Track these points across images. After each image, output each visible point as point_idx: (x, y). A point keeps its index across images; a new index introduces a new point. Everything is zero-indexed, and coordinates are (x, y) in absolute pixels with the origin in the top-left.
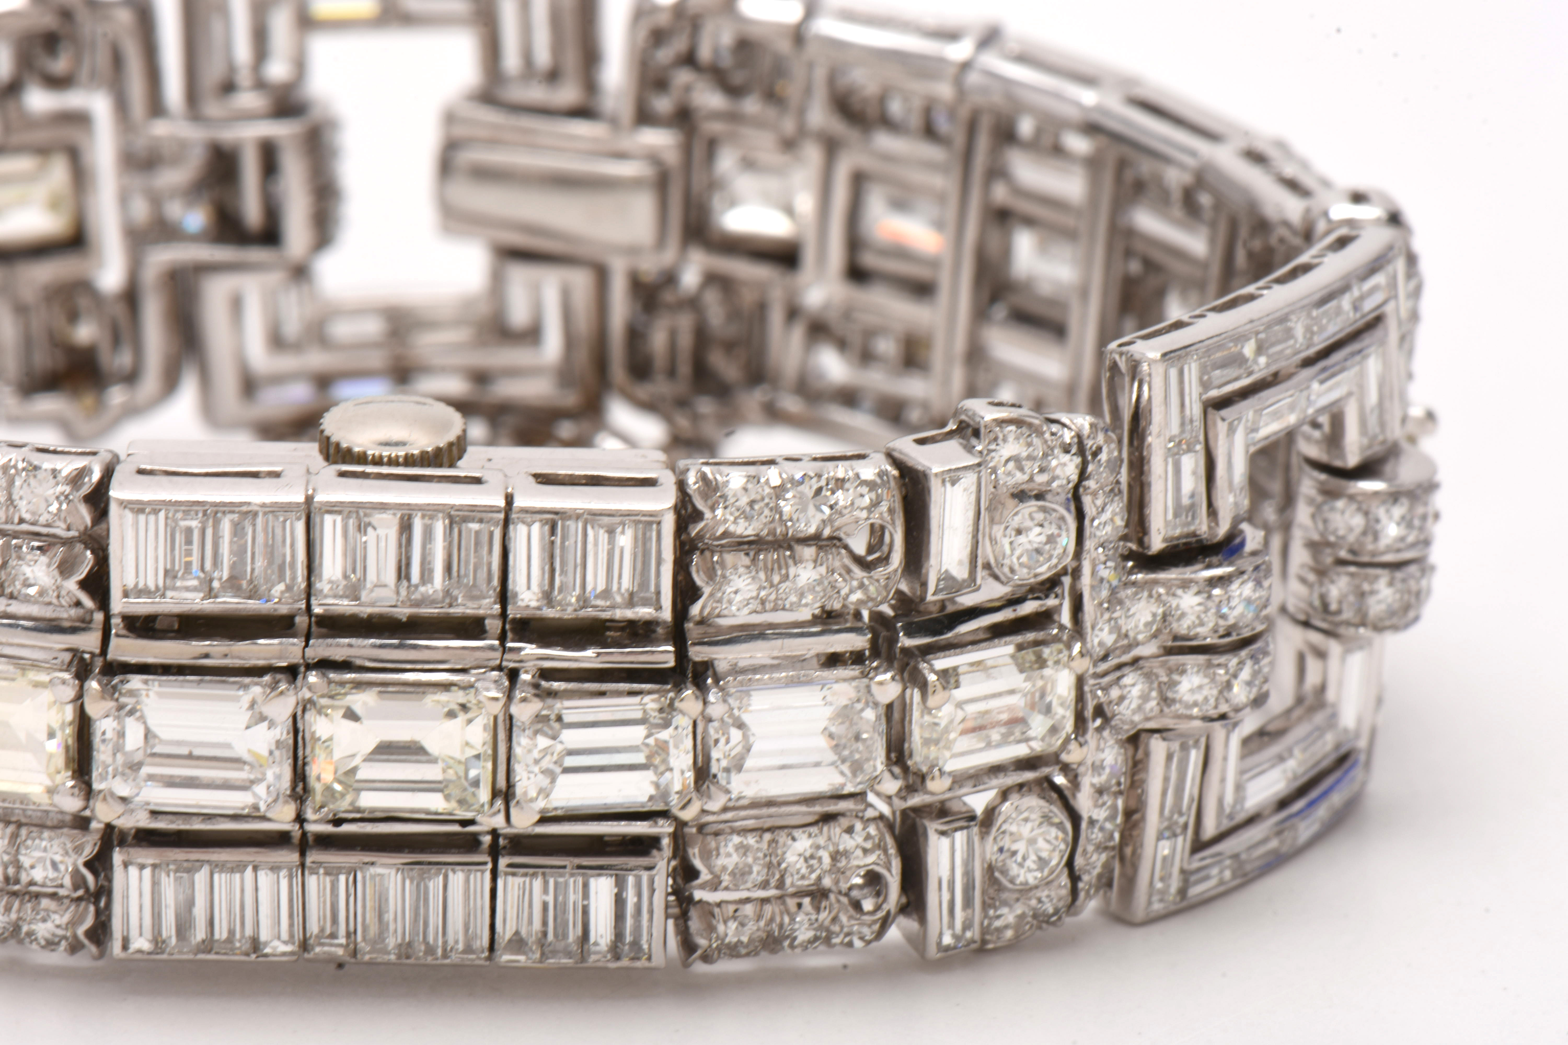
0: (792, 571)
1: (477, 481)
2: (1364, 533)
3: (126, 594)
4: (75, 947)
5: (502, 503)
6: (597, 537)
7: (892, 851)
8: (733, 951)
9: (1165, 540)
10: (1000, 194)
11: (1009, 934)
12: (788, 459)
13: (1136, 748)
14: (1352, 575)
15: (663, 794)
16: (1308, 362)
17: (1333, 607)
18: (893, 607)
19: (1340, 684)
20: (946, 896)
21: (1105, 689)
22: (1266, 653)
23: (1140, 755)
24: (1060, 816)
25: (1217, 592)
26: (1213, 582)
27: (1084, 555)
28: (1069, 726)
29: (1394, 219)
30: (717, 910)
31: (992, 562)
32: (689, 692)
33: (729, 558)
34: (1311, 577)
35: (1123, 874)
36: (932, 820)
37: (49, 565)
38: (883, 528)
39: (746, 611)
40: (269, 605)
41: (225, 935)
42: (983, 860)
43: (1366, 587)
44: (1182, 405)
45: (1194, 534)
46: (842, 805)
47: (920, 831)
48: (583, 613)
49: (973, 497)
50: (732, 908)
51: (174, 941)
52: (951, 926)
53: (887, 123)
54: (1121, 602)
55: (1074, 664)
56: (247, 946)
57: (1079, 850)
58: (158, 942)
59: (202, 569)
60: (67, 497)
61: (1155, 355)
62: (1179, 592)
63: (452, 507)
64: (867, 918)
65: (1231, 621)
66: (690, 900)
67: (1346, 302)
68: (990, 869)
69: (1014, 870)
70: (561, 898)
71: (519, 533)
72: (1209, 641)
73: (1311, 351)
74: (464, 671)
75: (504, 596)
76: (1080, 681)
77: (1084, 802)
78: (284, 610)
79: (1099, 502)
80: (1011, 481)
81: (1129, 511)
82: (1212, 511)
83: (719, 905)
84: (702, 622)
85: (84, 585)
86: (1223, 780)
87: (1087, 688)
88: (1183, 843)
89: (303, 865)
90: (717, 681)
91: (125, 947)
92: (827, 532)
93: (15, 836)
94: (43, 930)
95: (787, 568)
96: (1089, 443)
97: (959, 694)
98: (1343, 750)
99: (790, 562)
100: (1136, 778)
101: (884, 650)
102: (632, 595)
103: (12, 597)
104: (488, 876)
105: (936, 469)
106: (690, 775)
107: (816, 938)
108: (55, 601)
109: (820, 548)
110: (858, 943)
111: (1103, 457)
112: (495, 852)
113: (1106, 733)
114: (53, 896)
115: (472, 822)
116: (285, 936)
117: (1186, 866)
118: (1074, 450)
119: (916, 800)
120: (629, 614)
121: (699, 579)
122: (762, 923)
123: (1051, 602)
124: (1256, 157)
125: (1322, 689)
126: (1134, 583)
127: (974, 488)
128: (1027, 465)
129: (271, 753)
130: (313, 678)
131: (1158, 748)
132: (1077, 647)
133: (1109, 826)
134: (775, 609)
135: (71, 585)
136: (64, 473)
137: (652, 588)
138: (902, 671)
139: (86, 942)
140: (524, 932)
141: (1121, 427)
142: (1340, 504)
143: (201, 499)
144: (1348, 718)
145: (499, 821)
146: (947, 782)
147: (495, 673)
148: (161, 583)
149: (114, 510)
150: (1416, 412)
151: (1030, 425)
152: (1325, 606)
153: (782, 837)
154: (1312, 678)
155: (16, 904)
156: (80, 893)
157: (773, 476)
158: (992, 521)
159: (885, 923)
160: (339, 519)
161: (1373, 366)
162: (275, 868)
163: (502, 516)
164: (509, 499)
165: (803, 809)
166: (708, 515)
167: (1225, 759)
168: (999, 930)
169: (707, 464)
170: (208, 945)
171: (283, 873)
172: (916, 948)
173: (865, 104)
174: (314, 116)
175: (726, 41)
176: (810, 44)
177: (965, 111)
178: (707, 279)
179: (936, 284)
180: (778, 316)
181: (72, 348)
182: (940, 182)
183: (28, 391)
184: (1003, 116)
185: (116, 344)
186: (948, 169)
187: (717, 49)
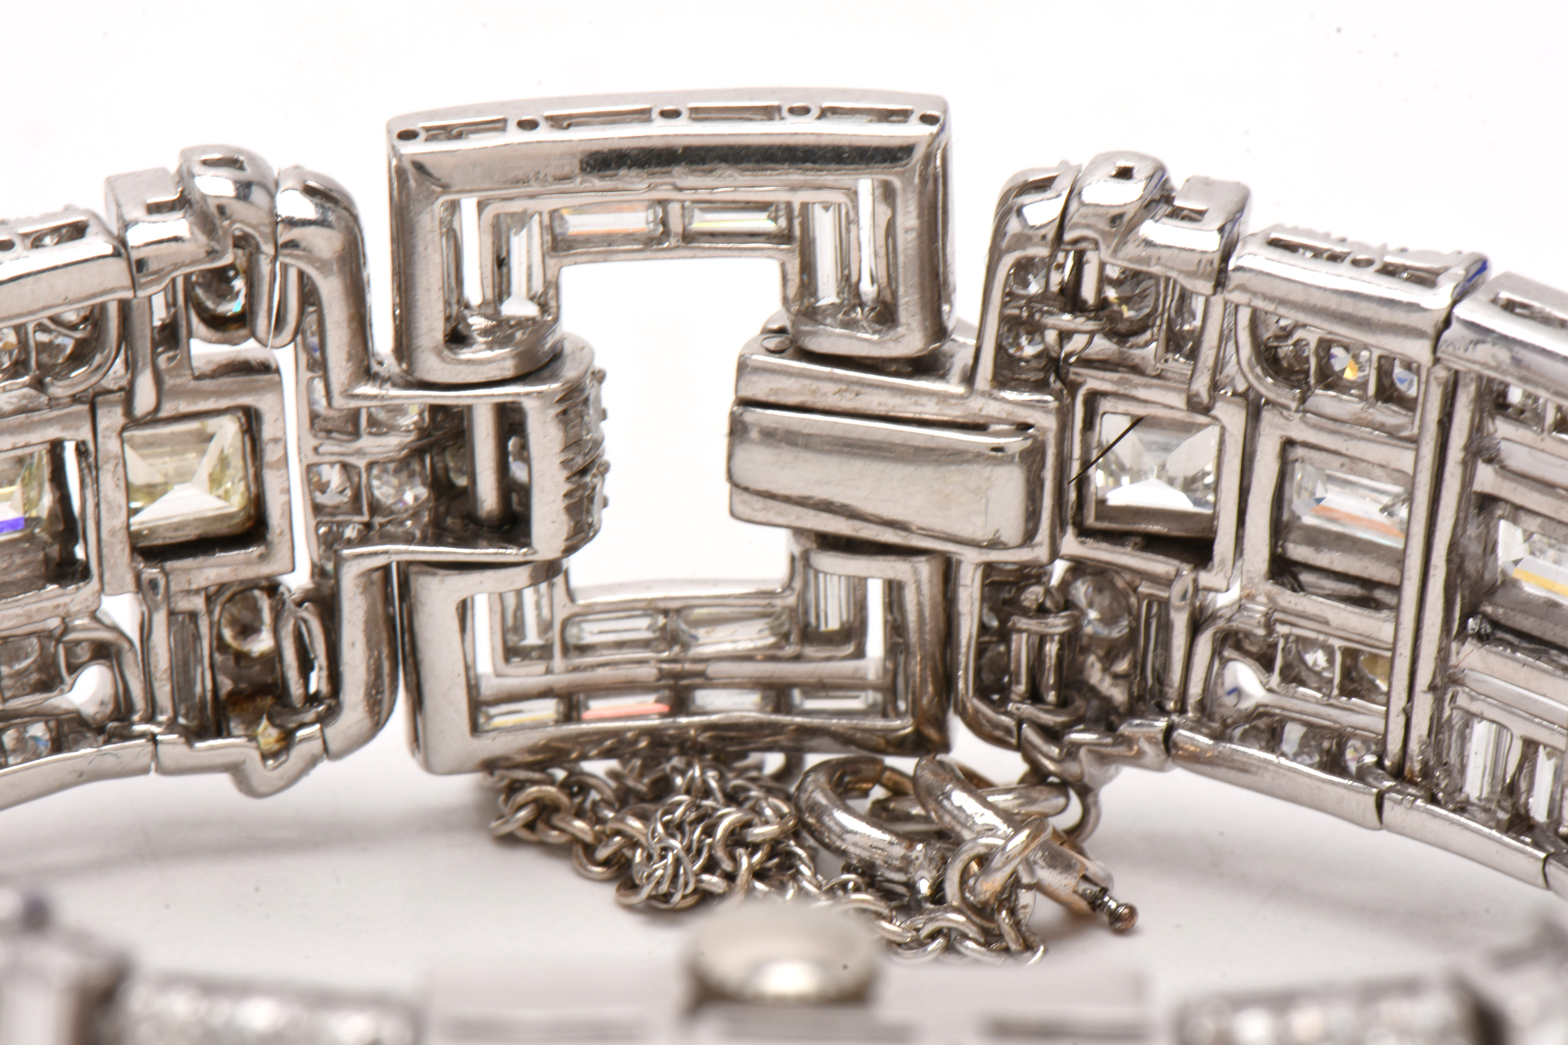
10: (1485, 477)
173: (1299, 357)
174: (570, 372)
175: (1113, 272)
176: (1235, 279)
177: (1441, 373)
178: (1079, 568)
179: (1396, 589)
180: (1180, 621)
181: (241, 657)
182: (1404, 459)
183: (193, 735)
184: (1490, 380)
185: (306, 666)
186: (1414, 441)
187: (1103, 280)
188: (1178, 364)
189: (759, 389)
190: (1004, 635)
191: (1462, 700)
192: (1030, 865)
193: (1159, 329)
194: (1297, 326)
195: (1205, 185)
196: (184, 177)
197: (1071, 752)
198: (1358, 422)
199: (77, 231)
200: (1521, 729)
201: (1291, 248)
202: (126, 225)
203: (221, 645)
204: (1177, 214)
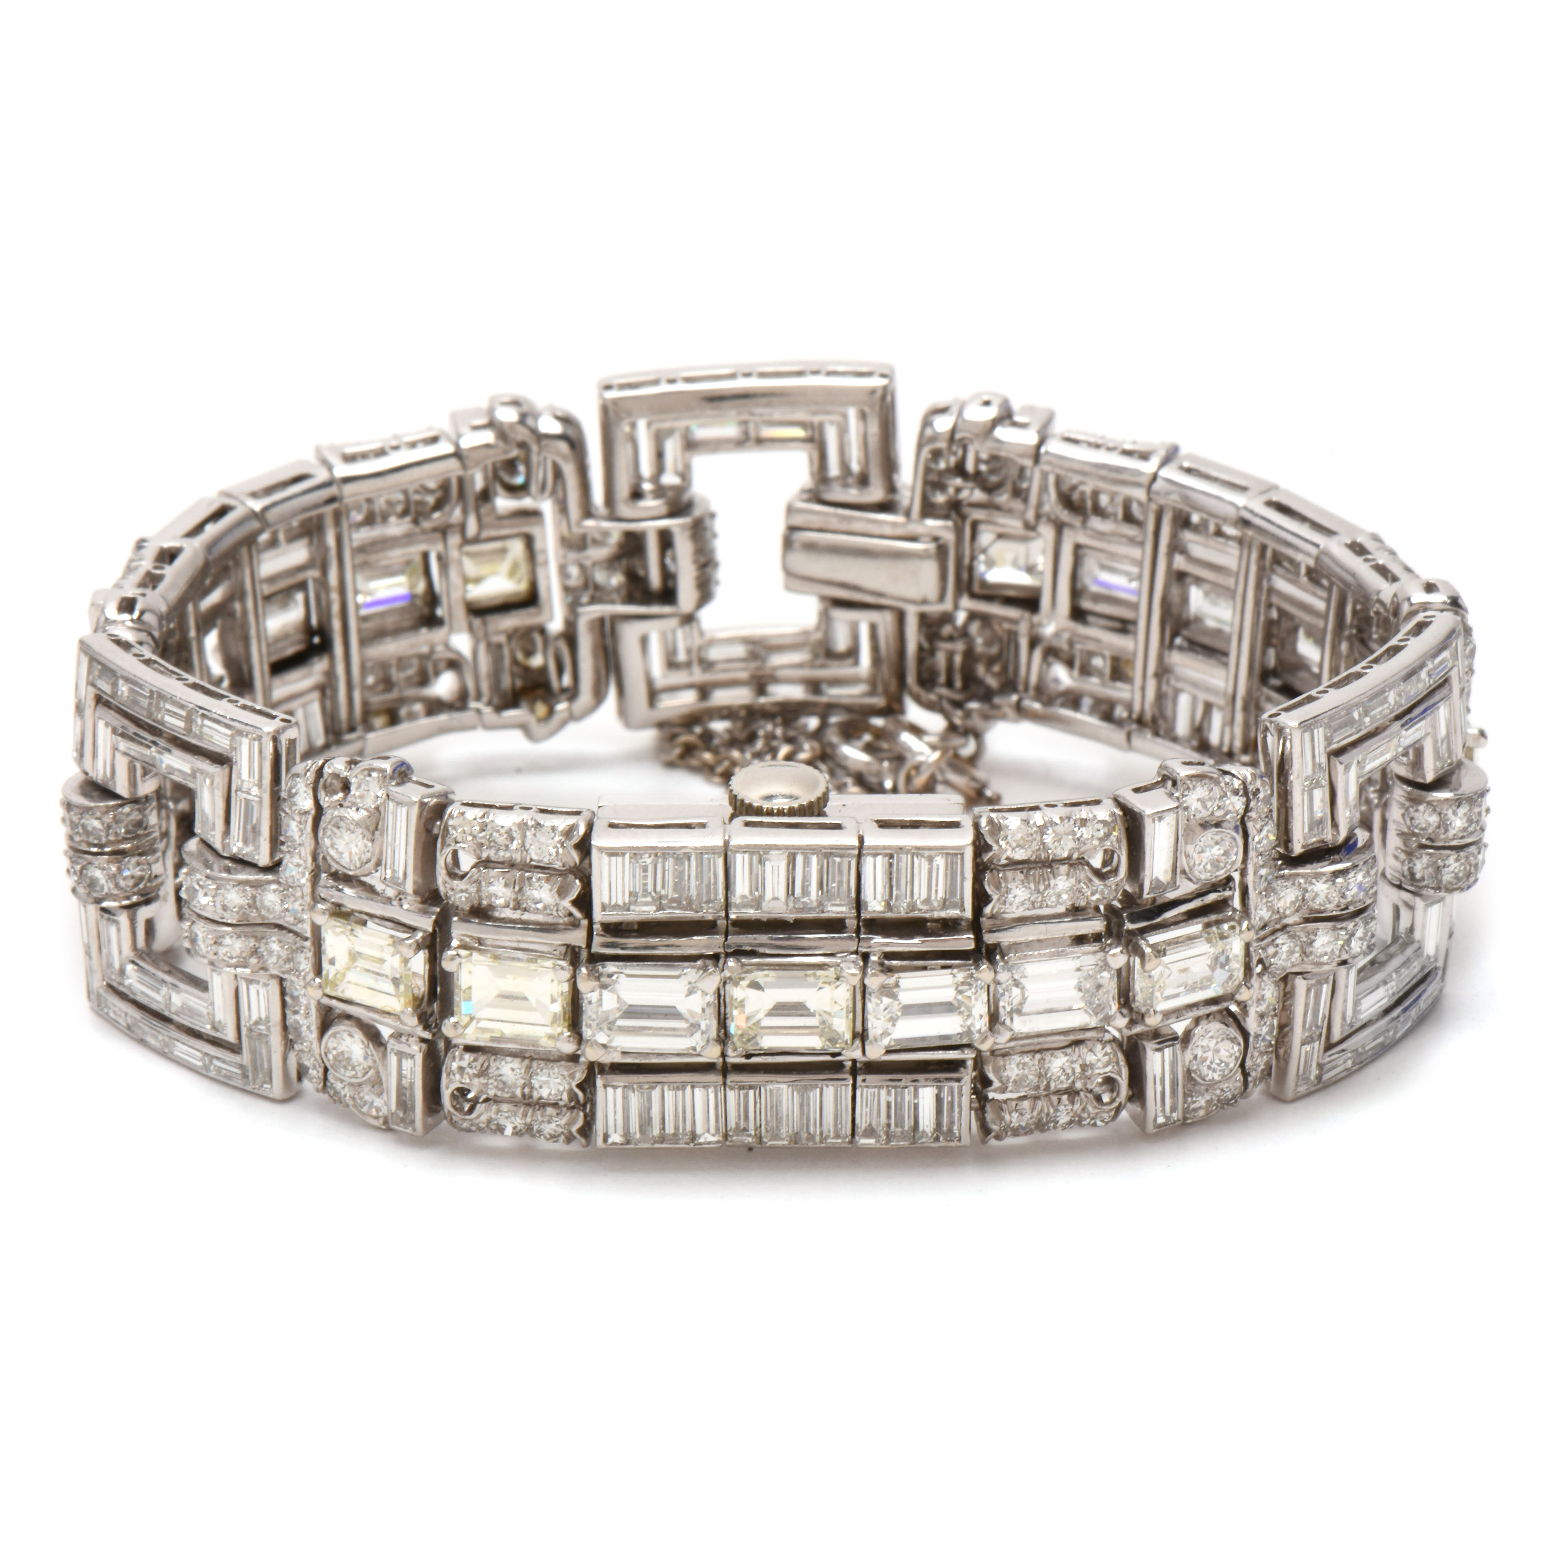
0: (1052, 882)
1: (838, 827)
2: (1438, 827)
3: (604, 908)
4: (570, 1139)
5: (856, 843)
6: (921, 865)
7: (1122, 1063)
8: (1016, 1132)
9: (1303, 847)
10: (1180, 562)
11: (1201, 1113)
12: (1047, 806)
13: (1286, 985)
14: (1430, 854)
15: (969, 1032)
16: (1398, 718)
17: (1418, 876)
18: (1120, 901)
19: (1424, 926)
20: (1159, 1088)
21: (1264, 949)
22: (1373, 918)
23: (1288, 988)
24: (1234, 1032)
25: (1340, 880)
26: (1336, 874)
27: (1249, 861)
28: (1240, 974)
29: (1455, 604)
30: (1004, 1106)
31: (1187, 869)
32: (985, 966)
33: (1010, 874)
34: (1403, 856)
35: (1277, 1066)
36: (1148, 1040)
37: (551, 890)
38: (1113, 852)
39: (1021, 909)
40: (700, 914)
41: (672, 1131)
42: (1184, 1066)
43: (1440, 863)
44: (1314, 757)
45: (1323, 841)
46: (1088, 1035)
47: (1141, 1047)
48: (911, 915)
49: (1174, 828)
50: (1014, 1103)
51: (638, 1136)
52: (1163, 1111)
53: (1098, 511)
54: (1274, 890)
55: (1244, 936)
56: (687, 1138)
57: (1249, 1055)
58: (627, 1134)
59: (655, 890)
60: (562, 845)
61: (1294, 724)
62: (1314, 881)
63: (824, 847)
64: (1106, 1108)
65: (1349, 899)
66: (986, 1098)
67: (1423, 674)
68: (1188, 1072)
69: (1204, 1070)
70: (899, 1099)
71: (868, 863)
72: (1334, 913)
73: (1401, 710)
74: (832, 955)
75: (859, 904)
76: (1247, 946)
77: (1251, 1024)
78: (710, 917)
79: (1258, 826)
80: (1199, 816)
81: (1278, 829)
82: (1335, 825)
83: (1005, 1102)
84: (993, 917)
85: (575, 903)
86: (1345, 1001)
87: (1252, 949)
88: (1318, 1046)
89: (725, 1084)
90: (1003, 957)
91: (605, 1140)
92: (1075, 856)
93: (529, 1068)
94: (549, 1128)
95: (1049, 879)
96: (1251, 788)
97: (1166, 959)
98: (1426, 971)
99: (1051, 876)
100: (1287, 1003)
101: (1115, 931)
102: (945, 900)
103: (525, 910)
104: (850, 1088)
105: (1148, 811)
106: (986, 1019)
107: (1071, 1122)
108: (555, 913)
109: (1071, 865)
110: (1099, 1123)
111: (1261, 795)
112: (854, 1072)
113: (1265, 978)
114: (555, 1105)
115: (839, 1054)
116: (712, 1130)
117: (1321, 1061)
118: (1241, 793)
119: (1138, 1029)
120: (943, 914)
121: (989, 890)
122: (1035, 1114)
123: (1227, 893)
124: (1358, 549)
125: (1411, 930)
126: (1282, 877)
127: (1174, 823)
128: (1209, 804)
129: (703, 1010)
130: (731, 963)
131: (1301, 985)
132: (1245, 924)
133: (1268, 1038)
134: (1041, 907)
135: (566, 903)
136: (560, 829)
137: (958, 896)
138: (1127, 946)
139: (578, 1136)
140: (874, 1124)
141: (1272, 773)
142: (1422, 808)
143: (654, 845)
144: (1430, 949)
145: (857, 1054)
146: (1159, 1017)
147: (854, 956)
148: (627, 901)
149: (594, 853)
150: (1473, 731)
151: (1211, 778)
152: (1412, 874)
153: (1047, 1056)
154: (1404, 923)
155: (530, 1112)
156: (573, 1104)
157: (1038, 818)
158: (1186, 843)
159: (1118, 1110)
160: (746, 856)
161: (1442, 712)
162: (706, 1087)
163: (856, 852)
164: (861, 840)
165: (1062, 1038)
166: (995, 847)
167: (1347, 987)
168: (1195, 1110)
169: (993, 811)
170: (662, 1138)
171: (711, 1090)
172: (1139, 1125)
173: (1083, 500)
174: (697, 512)
175: (984, 456)
176: (1044, 459)
177: (1153, 507)
178: (973, 616)
179: (1134, 623)
180: (1024, 643)
181: (527, 669)
182: (1136, 553)
183: (500, 708)
184: (1181, 511)
185: (560, 670)
186: (1142, 544)
187: (978, 461)
188: (1017, 505)
189: (798, 520)
190: (932, 652)
191: (1173, 682)
192: (942, 771)
193: (1009, 486)
194: (1082, 483)
195: (1029, 410)
196: (491, 411)
197: (968, 714)
198: (1113, 534)
199: (434, 440)
200: (1203, 696)
201: (1075, 441)
202: (459, 436)
203: (515, 662)
204: (1015, 424)
